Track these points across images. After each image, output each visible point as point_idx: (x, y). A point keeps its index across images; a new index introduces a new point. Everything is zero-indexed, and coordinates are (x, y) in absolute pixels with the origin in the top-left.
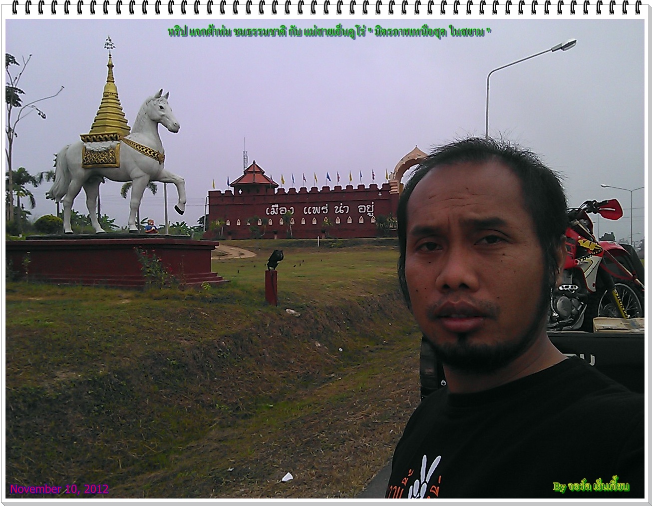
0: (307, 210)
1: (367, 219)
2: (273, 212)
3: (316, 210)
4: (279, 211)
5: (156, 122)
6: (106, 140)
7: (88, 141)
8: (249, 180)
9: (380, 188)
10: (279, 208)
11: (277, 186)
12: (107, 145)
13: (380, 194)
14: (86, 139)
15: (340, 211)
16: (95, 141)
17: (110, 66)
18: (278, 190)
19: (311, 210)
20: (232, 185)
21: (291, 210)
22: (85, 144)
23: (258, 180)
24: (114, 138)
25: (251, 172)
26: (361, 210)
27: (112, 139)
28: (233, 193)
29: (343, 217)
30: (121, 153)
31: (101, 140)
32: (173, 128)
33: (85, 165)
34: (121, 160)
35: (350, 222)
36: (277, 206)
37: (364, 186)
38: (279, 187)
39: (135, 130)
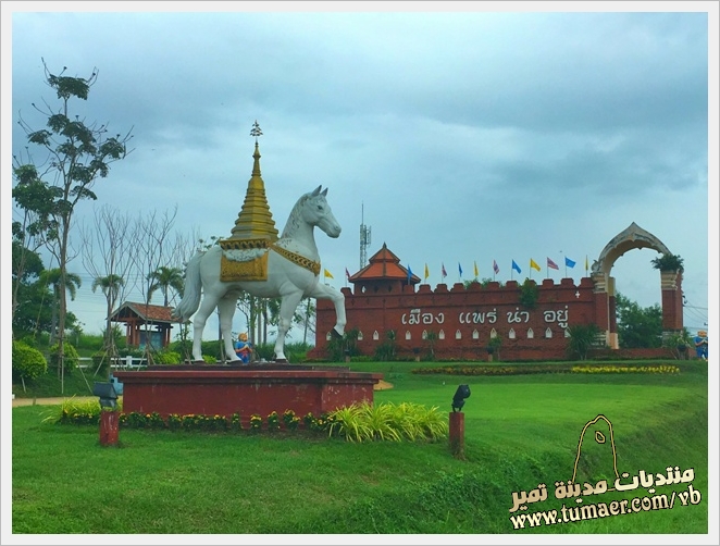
0: (464, 318)
1: (558, 331)
2: (413, 321)
3: (479, 318)
4: (422, 318)
5: (312, 225)
6: (252, 247)
7: (229, 248)
8: (376, 272)
9: (577, 283)
10: (421, 313)
11: (419, 281)
12: (254, 253)
13: (578, 295)
14: (226, 245)
15: (516, 319)
16: (237, 247)
17: (257, 156)
18: (421, 287)
19: (471, 318)
20: (350, 281)
21: (440, 318)
22: (225, 252)
23: (391, 272)
24: (261, 244)
25: (381, 261)
26: (549, 318)
27: (259, 246)
28: (353, 292)
29: (521, 330)
30: (269, 264)
31: (245, 247)
32: (333, 232)
33: (223, 279)
34: (269, 272)
35: (530, 335)
36: (419, 311)
37: (551, 281)
38: (422, 283)
39: (286, 235)
